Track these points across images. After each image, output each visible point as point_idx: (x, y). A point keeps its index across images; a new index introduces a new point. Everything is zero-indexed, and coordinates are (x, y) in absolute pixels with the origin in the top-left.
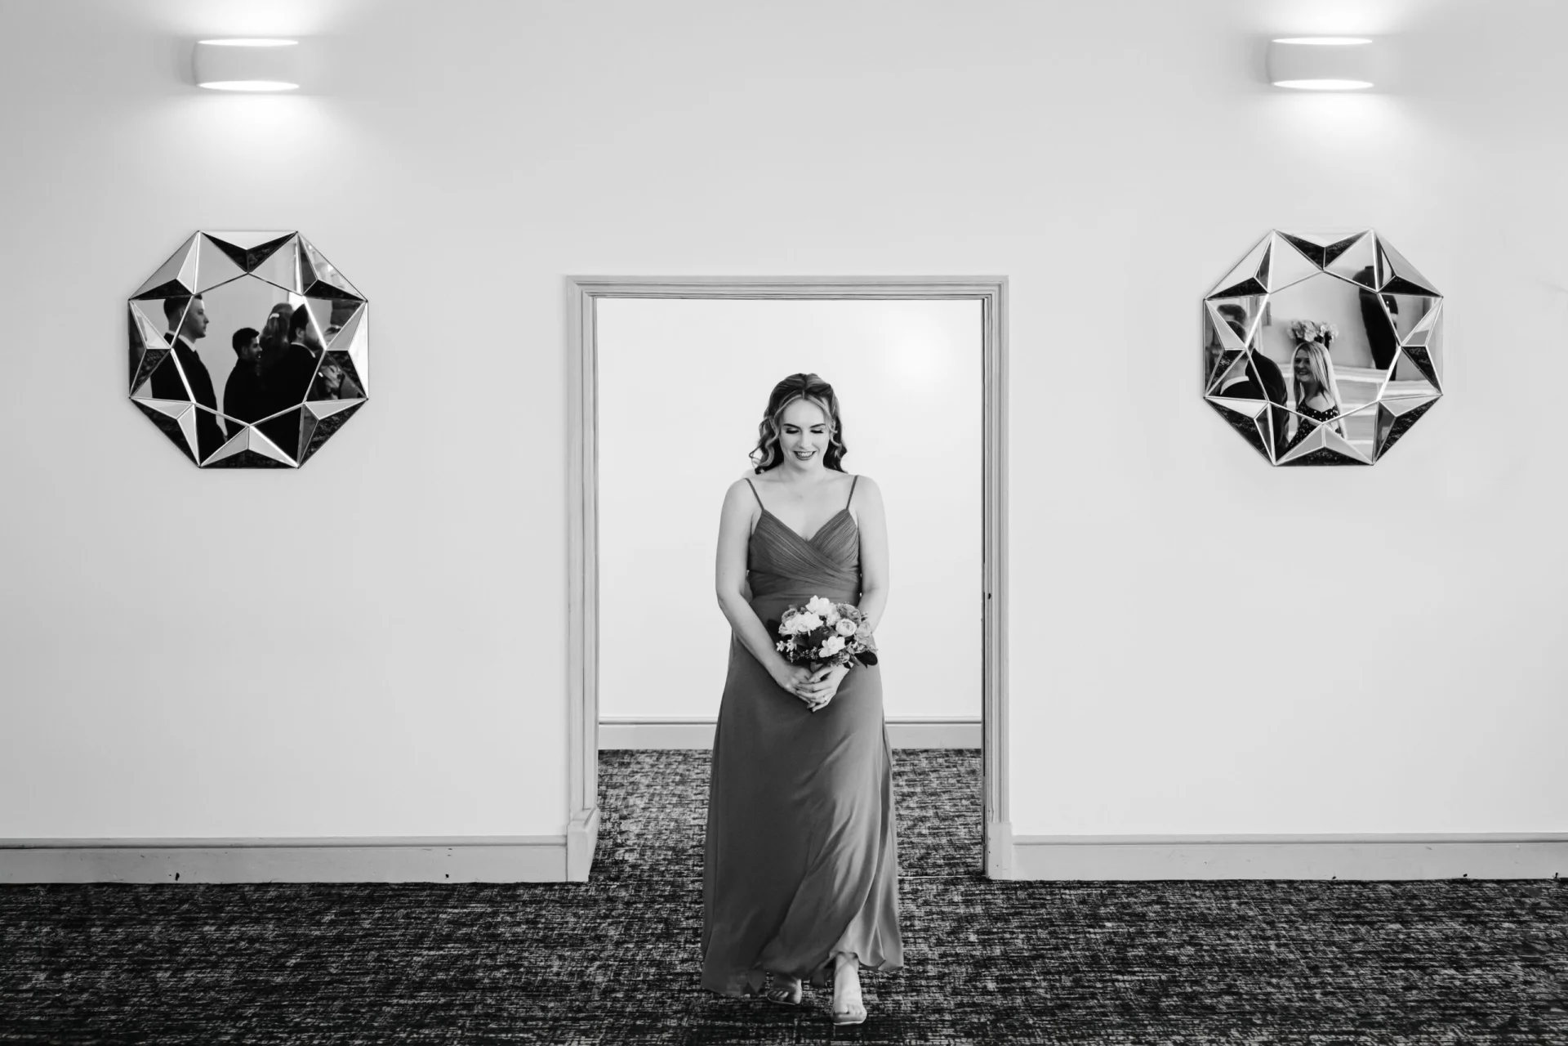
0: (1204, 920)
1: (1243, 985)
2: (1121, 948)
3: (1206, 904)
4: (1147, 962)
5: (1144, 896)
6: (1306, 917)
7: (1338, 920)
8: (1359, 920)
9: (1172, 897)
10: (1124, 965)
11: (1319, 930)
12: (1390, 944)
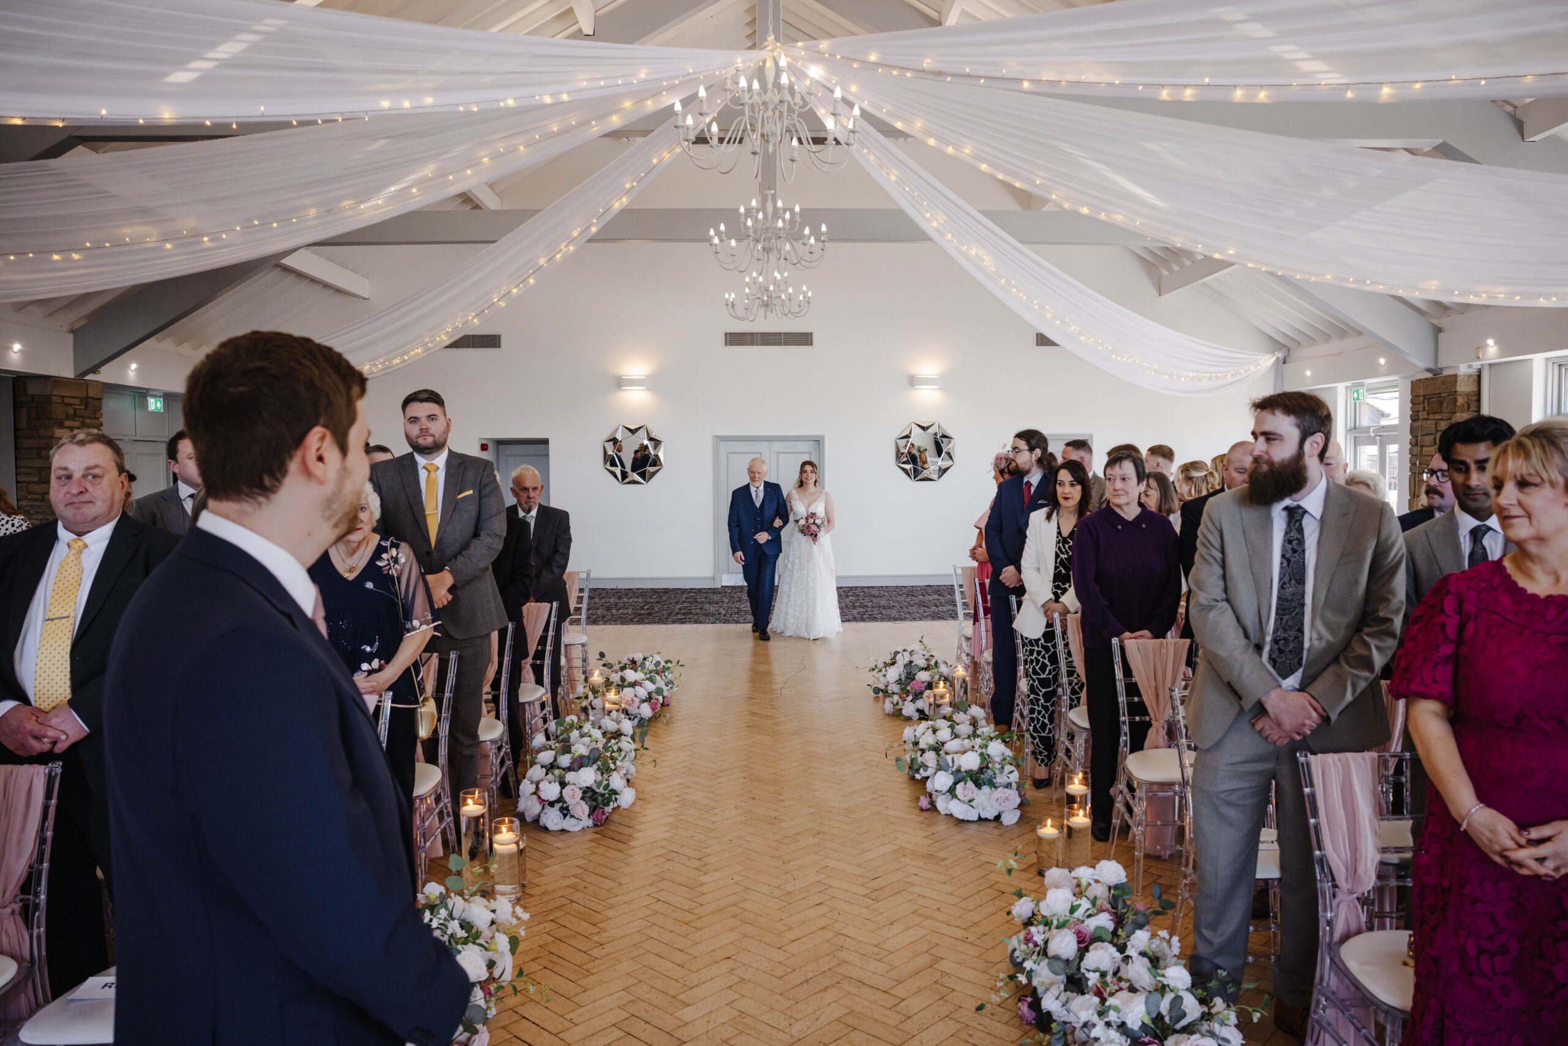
0: (874, 596)
1: (884, 612)
2: (854, 603)
3: (875, 592)
4: (860, 607)
5: (859, 590)
6: (899, 595)
7: (907, 595)
8: (913, 596)
9: (866, 590)
10: (854, 607)
11: (903, 598)
12: (920, 601)
